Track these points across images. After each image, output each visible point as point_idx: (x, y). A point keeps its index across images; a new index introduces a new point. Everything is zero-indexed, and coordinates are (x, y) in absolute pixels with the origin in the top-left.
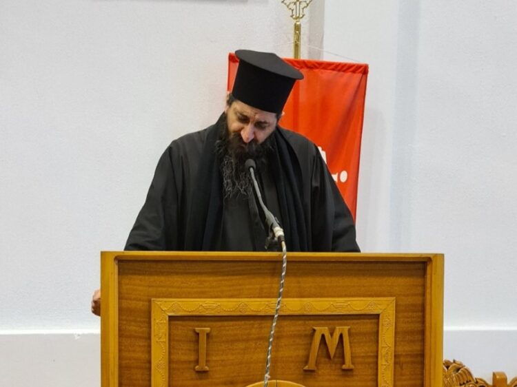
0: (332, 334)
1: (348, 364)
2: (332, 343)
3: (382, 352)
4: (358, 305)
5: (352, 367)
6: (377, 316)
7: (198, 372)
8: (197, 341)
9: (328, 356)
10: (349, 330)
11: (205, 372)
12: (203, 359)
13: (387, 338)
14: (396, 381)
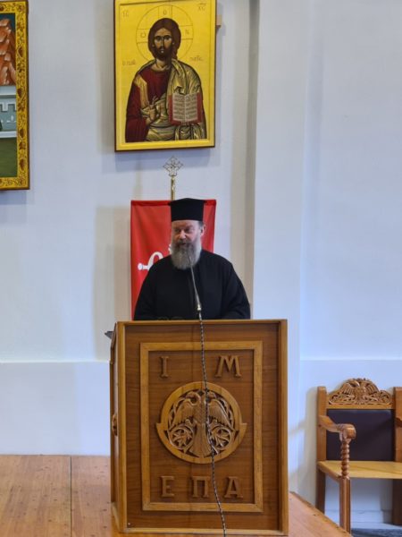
0: (229, 360)
1: (238, 374)
2: (230, 364)
3: (256, 368)
4: (242, 345)
5: (240, 375)
6: (253, 351)
7: (163, 377)
8: (162, 363)
9: (228, 370)
10: (238, 357)
11: (167, 377)
12: (165, 371)
13: (258, 361)
14: (263, 382)
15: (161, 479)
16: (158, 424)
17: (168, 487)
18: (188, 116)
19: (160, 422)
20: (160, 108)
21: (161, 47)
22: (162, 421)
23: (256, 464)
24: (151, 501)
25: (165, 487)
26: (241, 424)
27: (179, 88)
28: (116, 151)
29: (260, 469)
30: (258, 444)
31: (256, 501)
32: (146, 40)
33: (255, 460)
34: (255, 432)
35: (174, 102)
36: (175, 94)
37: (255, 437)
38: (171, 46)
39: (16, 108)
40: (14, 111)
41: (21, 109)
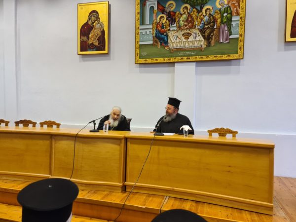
28: (286, 42)
39: (239, 25)
40: (238, 26)
41: (241, 25)
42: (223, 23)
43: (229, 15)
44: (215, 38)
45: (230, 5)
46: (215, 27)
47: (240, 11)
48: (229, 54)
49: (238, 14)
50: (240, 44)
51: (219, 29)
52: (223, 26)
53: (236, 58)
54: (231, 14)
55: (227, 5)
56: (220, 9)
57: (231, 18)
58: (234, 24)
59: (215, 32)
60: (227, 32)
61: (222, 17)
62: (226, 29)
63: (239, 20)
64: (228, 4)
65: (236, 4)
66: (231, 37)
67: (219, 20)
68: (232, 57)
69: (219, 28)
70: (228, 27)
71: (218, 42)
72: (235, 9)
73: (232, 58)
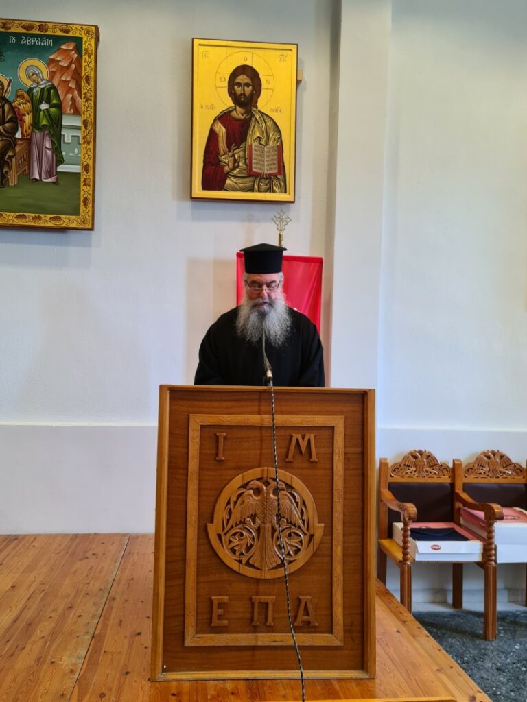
0: (303, 439)
1: (314, 458)
2: (303, 445)
3: (336, 451)
4: (320, 420)
5: (316, 460)
6: (333, 427)
7: (218, 461)
8: (217, 441)
9: (301, 453)
10: (314, 437)
11: (223, 461)
12: (221, 452)
13: (339, 441)
14: (345, 469)
15: (211, 601)
16: (209, 525)
17: (220, 611)
18: (268, 169)
19: (212, 522)
20: (239, 157)
21: (241, 94)
22: (215, 520)
23: (335, 579)
24: (197, 632)
25: (217, 611)
26: (317, 525)
27: (259, 139)
28: (192, 198)
29: (341, 586)
30: (338, 551)
31: (335, 631)
32: (226, 84)
33: (335, 574)
34: (335, 536)
35: (254, 152)
36: (255, 144)
37: (335, 542)
38: (252, 94)
39: (81, 141)
40: (79, 144)
41: (86, 142)
42: (39, 129)
43: (53, 110)
44: (19, 166)
45: (56, 83)
46: (18, 135)
47: (81, 102)
48: (57, 213)
49: (77, 112)
50: (84, 191)
51: (30, 141)
52: (38, 135)
53: (74, 225)
54: (59, 106)
55: (48, 81)
56: (31, 89)
57: (61, 120)
58: (67, 135)
59: (17, 149)
60: (49, 152)
61: (36, 111)
62: (48, 145)
63: (78, 128)
64: (51, 80)
65: (72, 85)
66: (61, 168)
67: (28, 119)
68: (65, 221)
69: (28, 141)
70: (53, 142)
71: (26, 176)
72: (70, 96)
73: (64, 225)
